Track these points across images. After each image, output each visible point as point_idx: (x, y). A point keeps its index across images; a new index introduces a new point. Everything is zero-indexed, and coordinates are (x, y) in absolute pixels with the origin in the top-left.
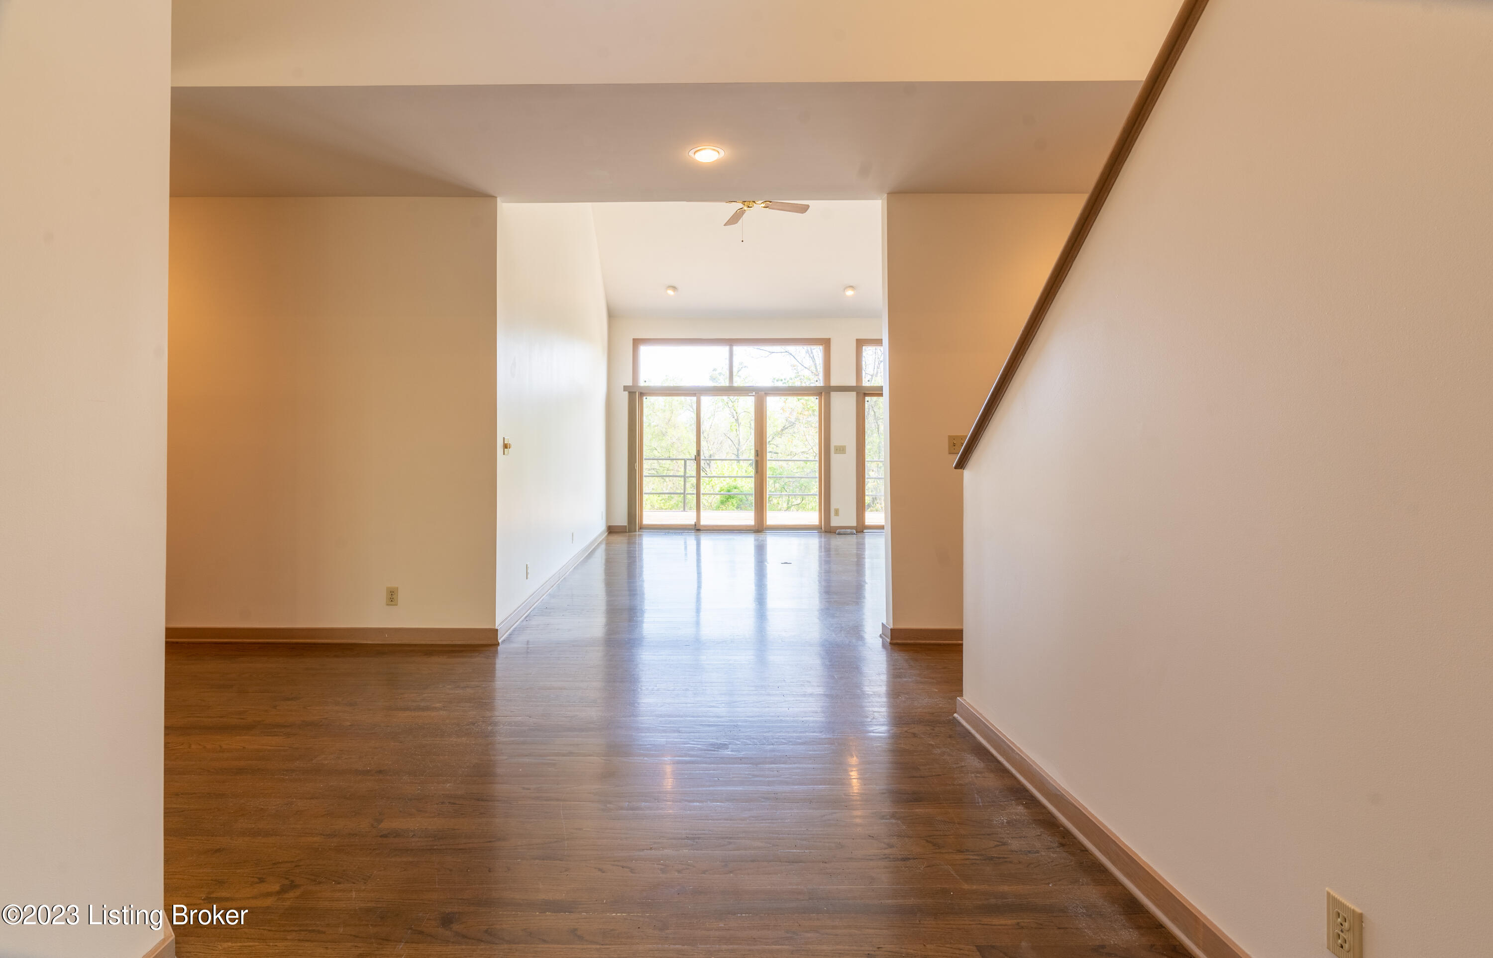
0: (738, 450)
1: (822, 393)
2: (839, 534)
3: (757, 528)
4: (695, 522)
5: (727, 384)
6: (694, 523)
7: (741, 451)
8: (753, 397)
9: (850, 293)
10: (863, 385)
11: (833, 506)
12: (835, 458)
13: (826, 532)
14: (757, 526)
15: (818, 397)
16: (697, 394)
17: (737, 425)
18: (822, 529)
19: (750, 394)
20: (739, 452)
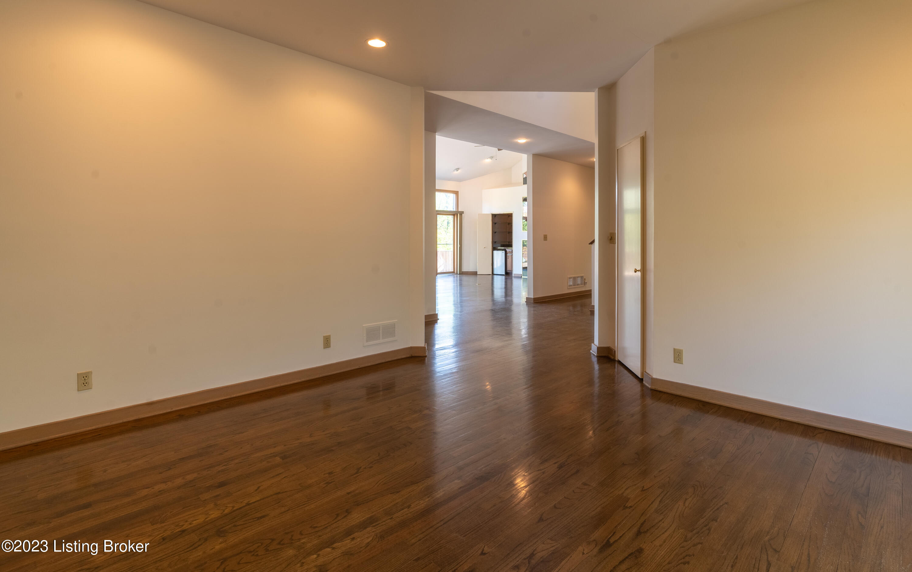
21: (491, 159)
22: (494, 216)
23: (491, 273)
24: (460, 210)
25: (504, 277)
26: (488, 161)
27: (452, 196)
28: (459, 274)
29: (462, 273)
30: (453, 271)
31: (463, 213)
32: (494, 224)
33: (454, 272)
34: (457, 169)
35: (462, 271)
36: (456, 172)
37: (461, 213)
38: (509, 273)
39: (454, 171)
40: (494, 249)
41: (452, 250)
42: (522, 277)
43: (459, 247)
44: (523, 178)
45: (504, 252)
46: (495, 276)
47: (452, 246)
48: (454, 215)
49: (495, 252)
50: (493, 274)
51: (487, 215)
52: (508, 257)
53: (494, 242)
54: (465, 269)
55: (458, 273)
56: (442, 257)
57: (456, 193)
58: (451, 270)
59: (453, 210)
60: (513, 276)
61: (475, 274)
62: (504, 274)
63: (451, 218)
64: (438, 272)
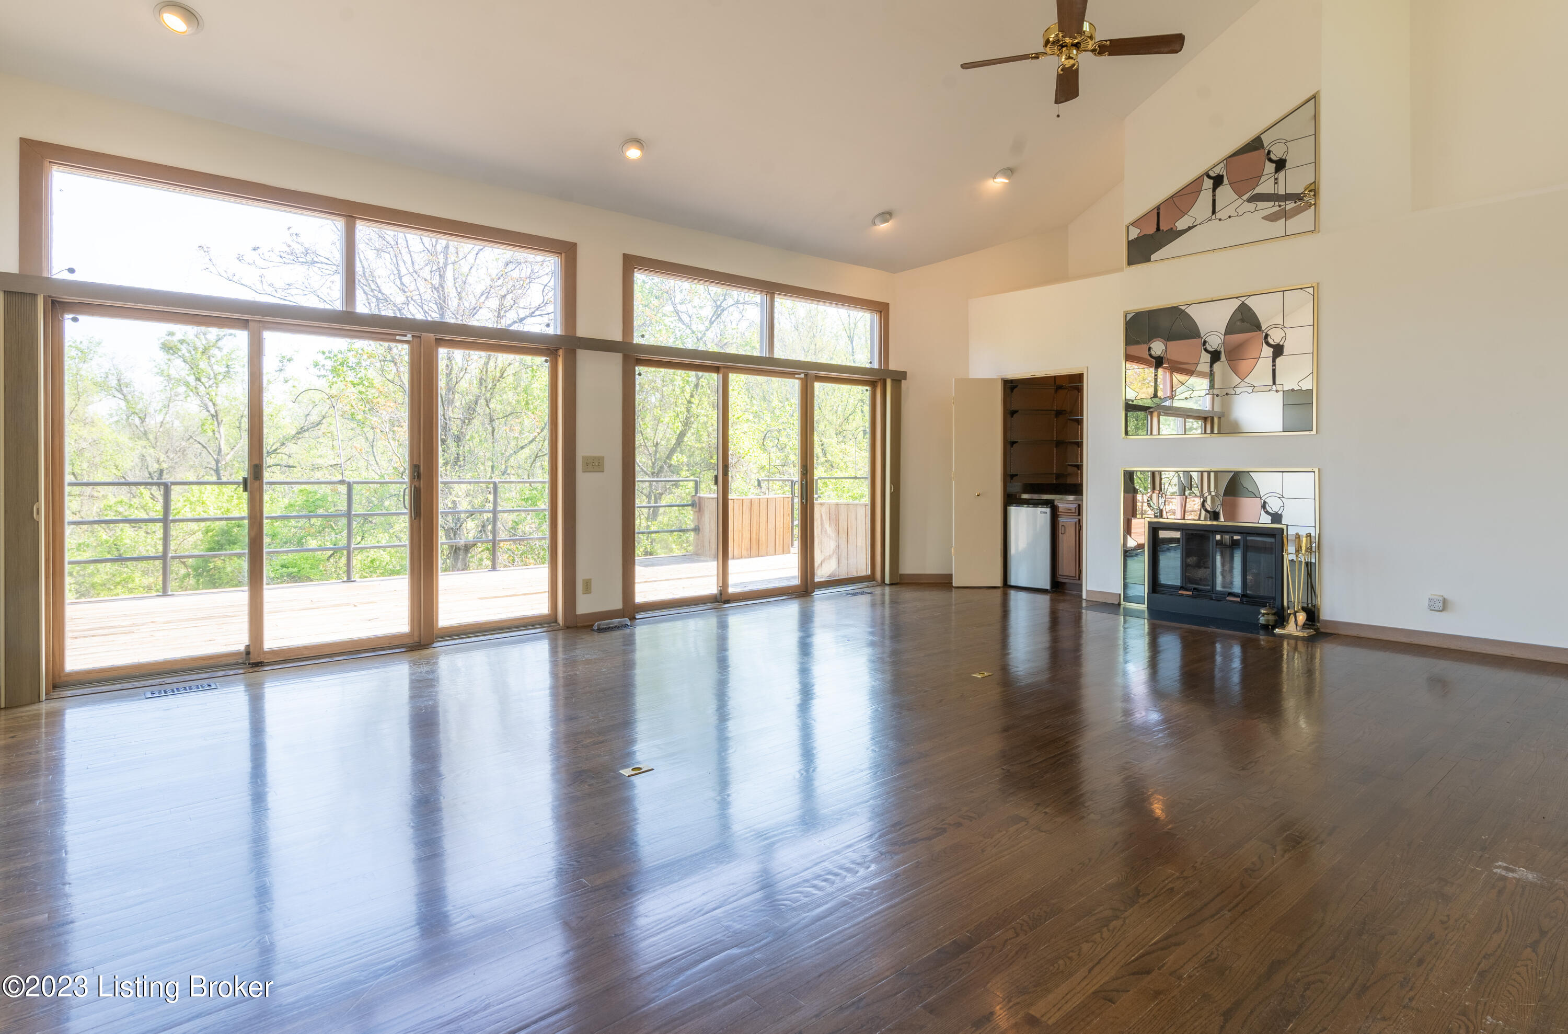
0: (217, 462)
1: (556, 350)
2: (601, 630)
3: (416, 639)
4: (248, 646)
5: (338, 305)
6: (242, 648)
7: (223, 463)
8: (406, 346)
9: (633, 153)
10: (634, 342)
11: (581, 575)
12: (584, 480)
13: (568, 628)
14: (416, 634)
15: (548, 359)
16: (251, 324)
17: (216, 423)
18: (556, 621)
19: (398, 338)
20: (220, 465)
21: (1008, 177)
22: (1010, 386)
23: (998, 582)
24: (892, 367)
25: (1045, 600)
26: (999, 183)
27: (865, 321)
28: (891, 584)
29: (900, 581)
30: (869, 573)
31: (905, 379)
32: (1010, 413)
33: (871, 578)
34: (886, 215)
35: (901, 572)
36: (884, 227)
37: (899, 378)
38: (1064, 584)
39: (874, 224)
40: (1010, 499)
41: (866, 500)
42: (1119, 604)
43: (891, 494)
44: (1129, 242)
45: (1048, 510)
46: (1013, 594)
47: (865, 489)
48: (873, 384)
49: (1013, 510)
50: (1006, 585)
51: (986, 382)
52: (1061, 530)
53: (1009, 477)
54: (909, 567)
55: (887, 581)
56: (830, 530)
57: (881, 309)
58: (863, 569)
59: (868, 366)
60: (1084, 597)
61: (943, 583)
62: (1048, 587)
63: (861, 393)
64: (816, 580)
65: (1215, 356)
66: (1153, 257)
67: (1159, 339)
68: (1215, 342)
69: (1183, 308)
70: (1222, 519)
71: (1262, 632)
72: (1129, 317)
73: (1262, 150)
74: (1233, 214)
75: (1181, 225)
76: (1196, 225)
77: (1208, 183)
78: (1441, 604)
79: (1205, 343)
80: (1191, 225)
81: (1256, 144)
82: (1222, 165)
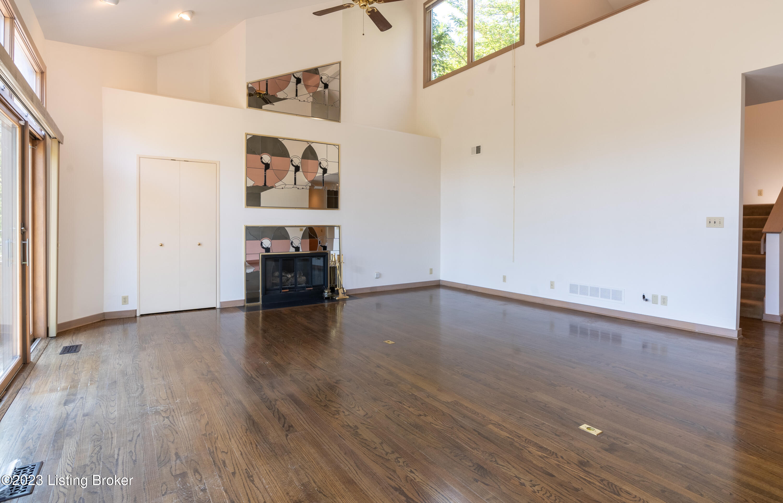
42: (244, 306)
60: (218, 307)
65: (297, 169)
66: (264, 107)
67: (267, 154)
68: (297, 162)
69: (281, 140)
70: (301, 250)
71: (326, 301)
72: (249, 137)
73: (318, 76)
74: (306, 100)
75: (280, 95)
76: (288, 99)
77: (293, 80)
78: (379, 275)
79: (292, 161)
80: (285, 98)
81: (315, 71)
82: (300, 73)
